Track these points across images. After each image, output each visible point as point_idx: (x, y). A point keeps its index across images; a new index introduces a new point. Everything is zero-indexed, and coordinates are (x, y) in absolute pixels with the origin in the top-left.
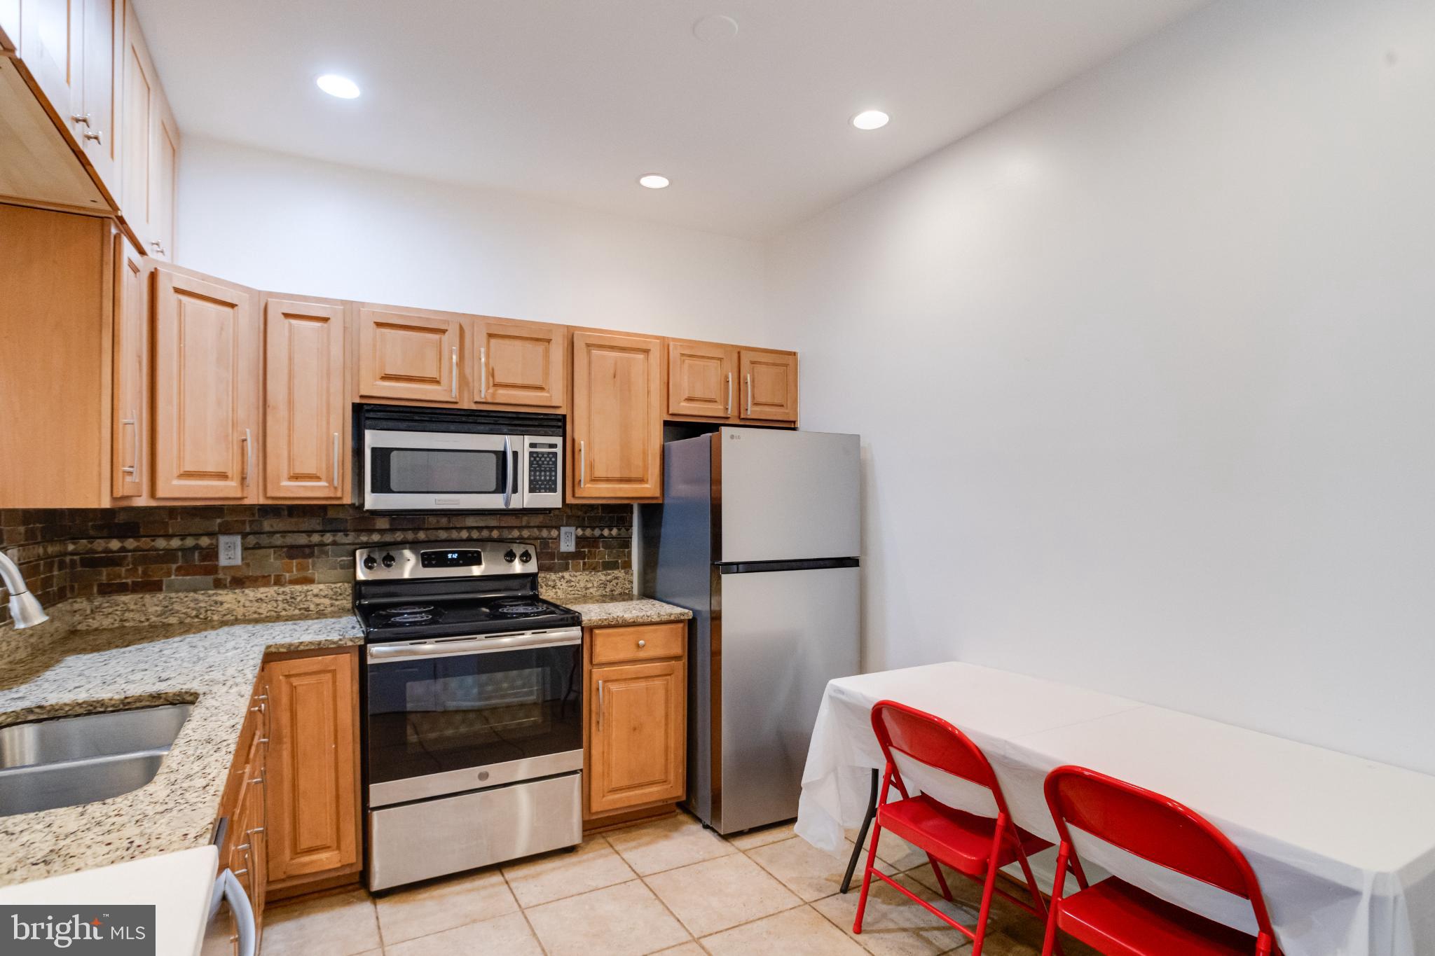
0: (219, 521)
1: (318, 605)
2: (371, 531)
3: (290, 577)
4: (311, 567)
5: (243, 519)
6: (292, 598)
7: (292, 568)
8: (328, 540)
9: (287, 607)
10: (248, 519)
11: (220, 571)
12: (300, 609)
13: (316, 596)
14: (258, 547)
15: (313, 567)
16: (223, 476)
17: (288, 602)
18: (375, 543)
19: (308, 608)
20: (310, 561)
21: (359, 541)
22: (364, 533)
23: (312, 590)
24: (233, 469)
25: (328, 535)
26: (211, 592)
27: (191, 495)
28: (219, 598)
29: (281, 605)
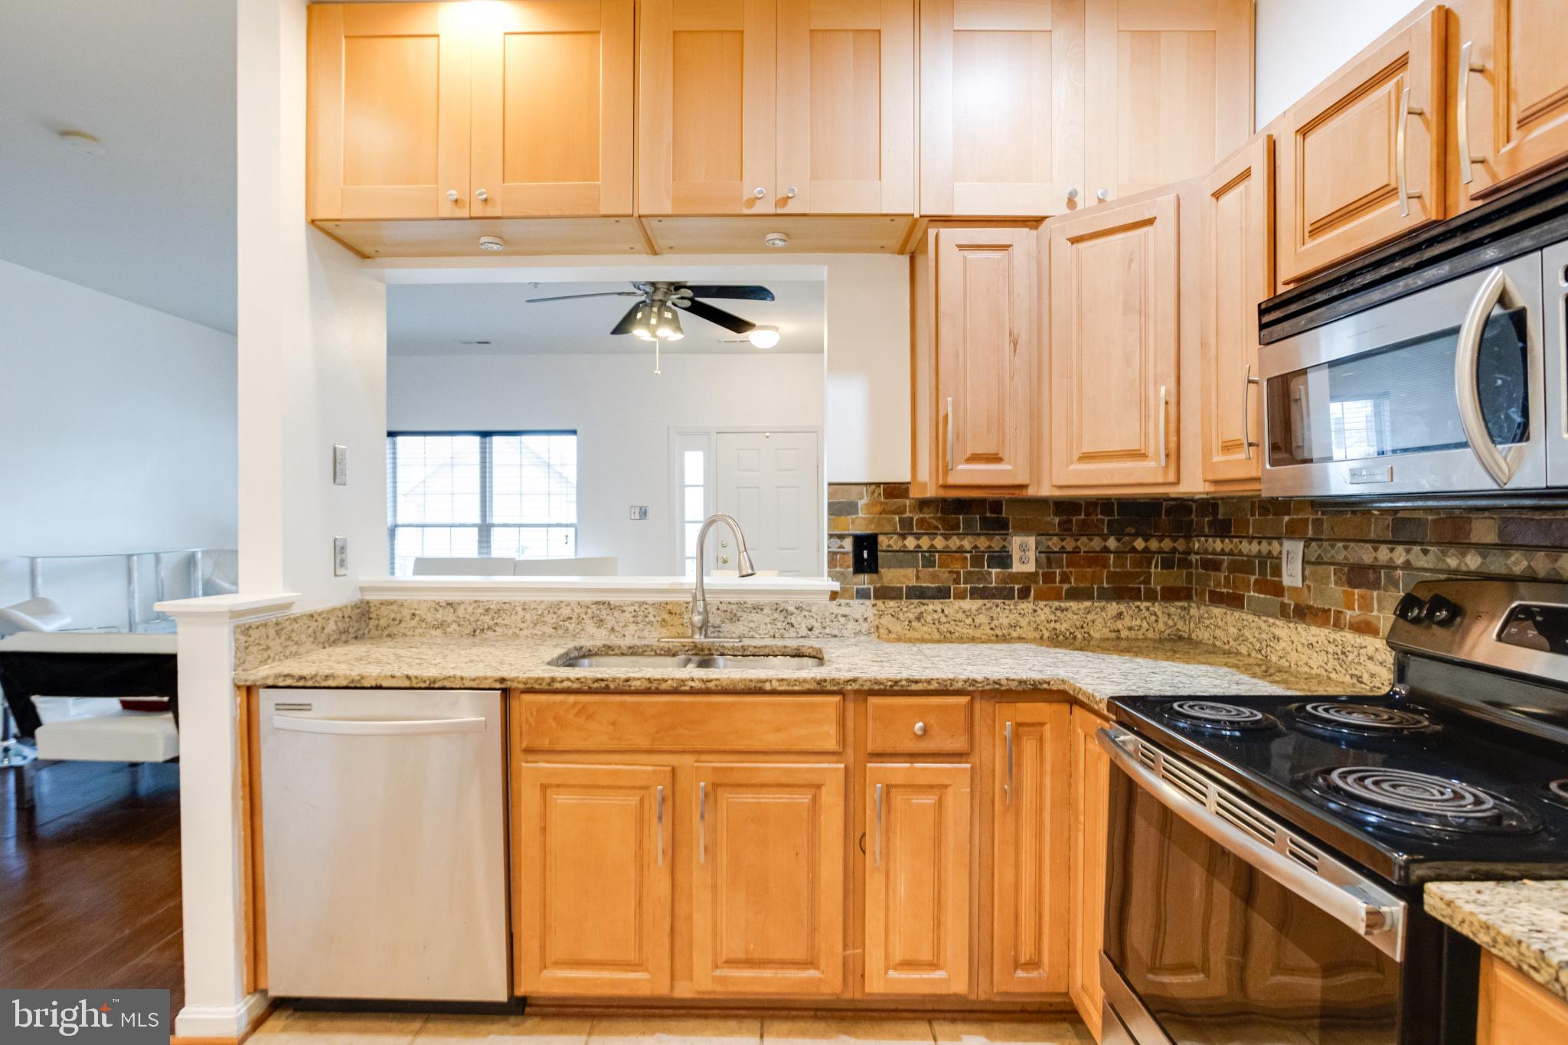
0: (1286, 518)
1: (1373, 675)
2: (1464, 545)
3: (1351, 617)
4: (1376, 606)
5: (1306, 517)
6: (1343, 653)
7: (1354, 604)
8: (1399, 558)
9: (1338, 668)
10: (1311, 517)
11: (1286, 593)
12: (1352, 676)
13: (1371, 658)
14: (1319, 562)
15: (1379, 605)
16: (1139, 455)
17: (1338, 659)
18: (1469, 573)
19: (1361, 677)
20: (1375, 593)
21: (1445, 567)
22: (1452, 551)
23: (1366, 647)
24: (1157, 443)
25: (1400, 549)
26: (1271, 620)
27: (1072, 482)
28: (1277, 632)
29: (1332, 663)
